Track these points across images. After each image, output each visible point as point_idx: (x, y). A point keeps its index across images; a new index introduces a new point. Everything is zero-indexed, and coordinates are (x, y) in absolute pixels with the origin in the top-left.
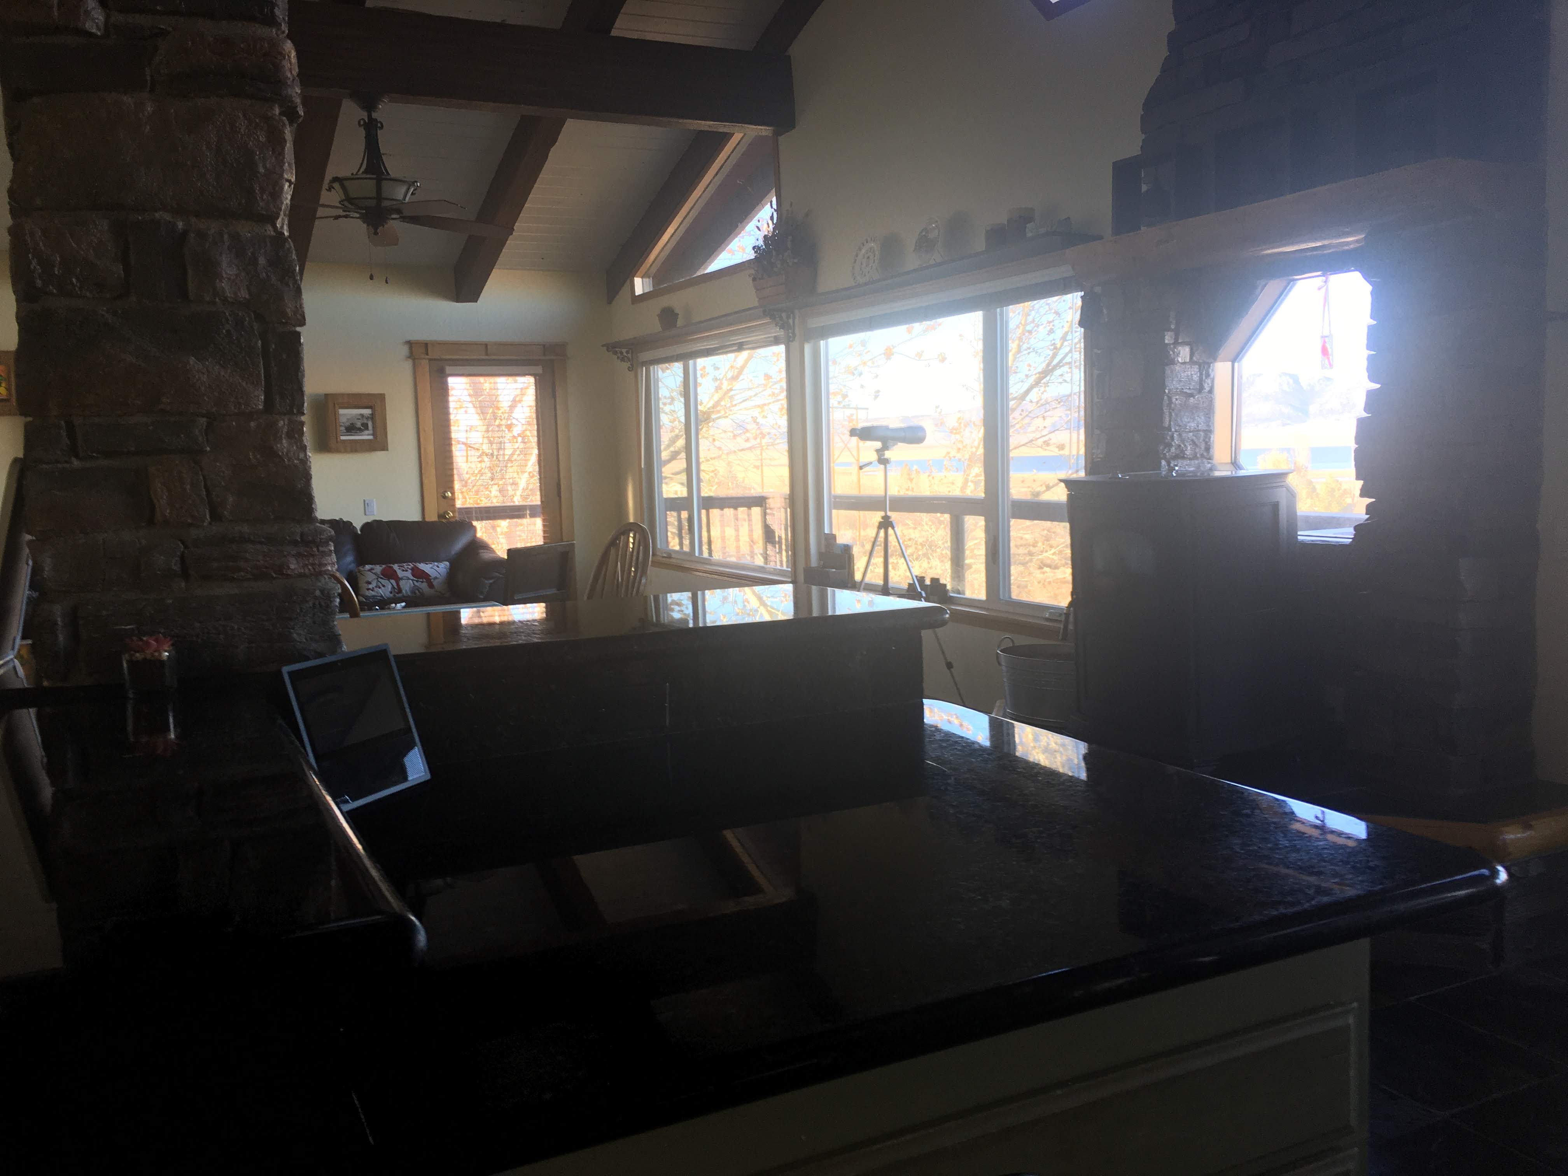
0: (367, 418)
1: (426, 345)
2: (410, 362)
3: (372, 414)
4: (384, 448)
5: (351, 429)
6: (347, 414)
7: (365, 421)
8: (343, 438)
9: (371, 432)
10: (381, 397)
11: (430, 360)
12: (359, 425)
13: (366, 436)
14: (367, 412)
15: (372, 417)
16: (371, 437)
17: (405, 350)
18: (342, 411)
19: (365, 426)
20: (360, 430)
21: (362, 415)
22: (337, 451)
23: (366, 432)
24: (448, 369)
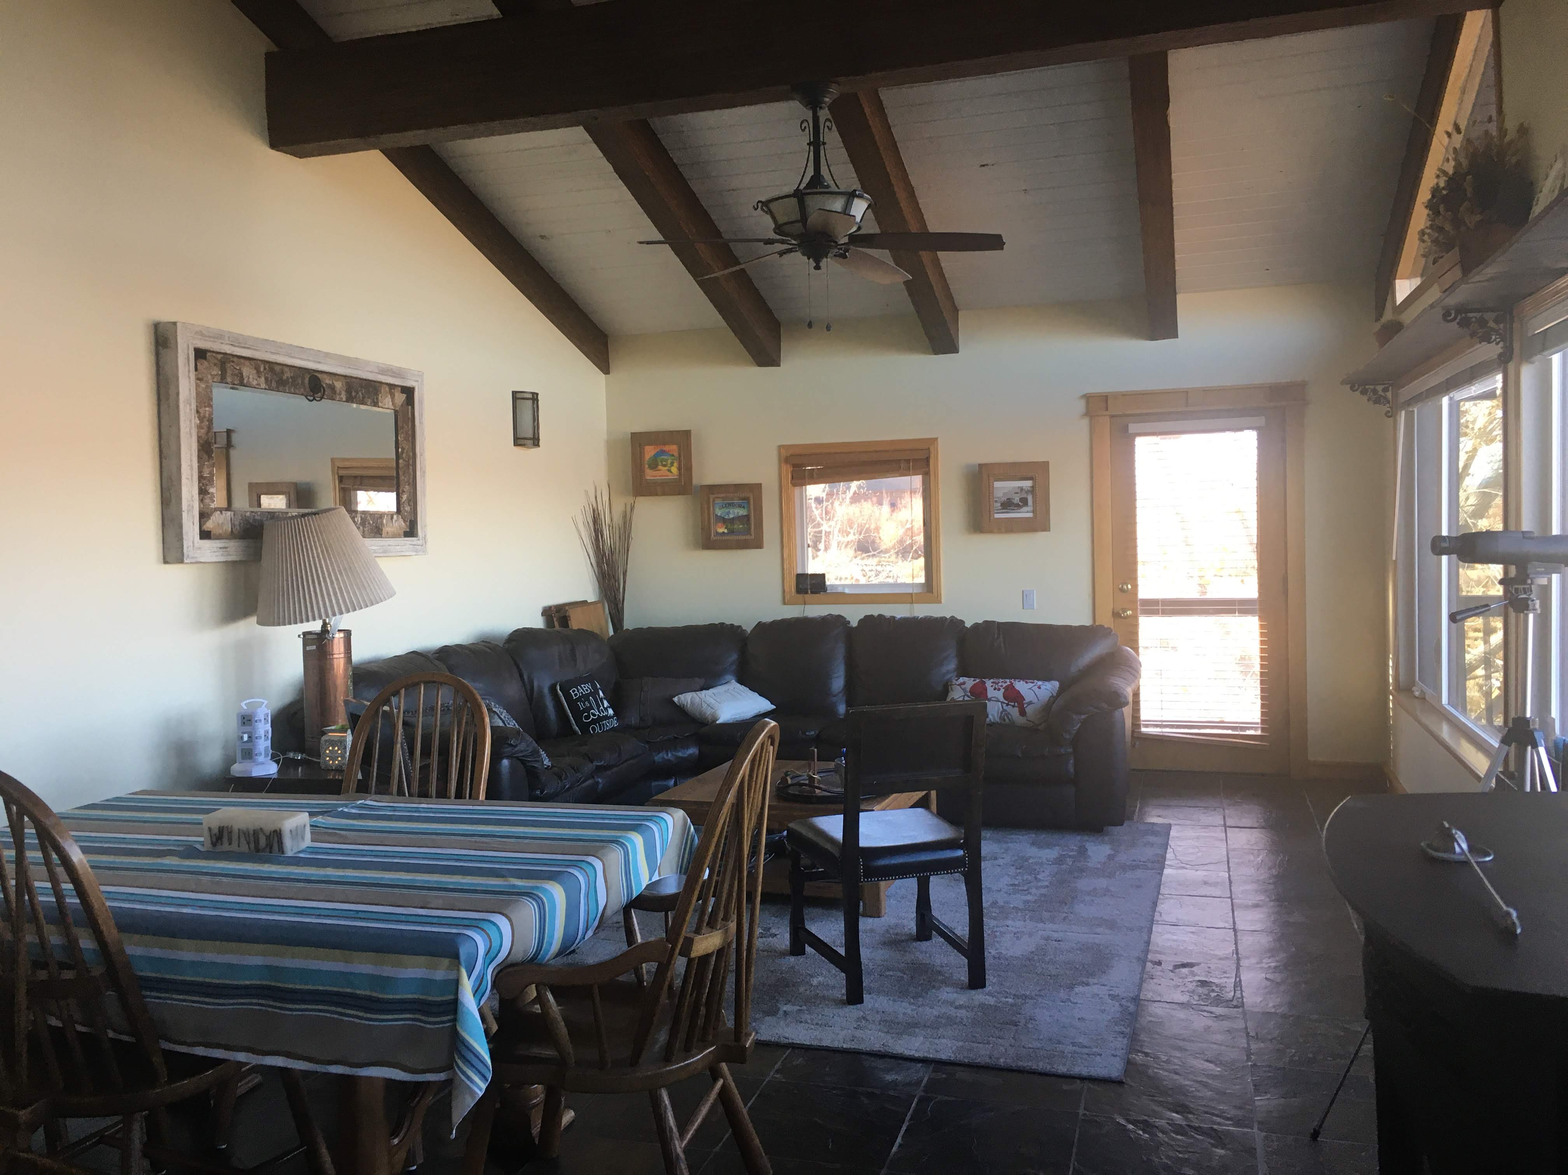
0: (1027, 492)
1: (1105, 398)
2: (1086, 422)
3: (1033, 487)
4: (1046, 528)
5: (1008, 505)
6: (1003, 488)
7: (1024, 496)
8: (997, 516)
9: (1030, 508)
10: (1044, 466)
11: (1112, 416)
12: (1016, 500)
13: (1025, 513)
14: (1028, 484)
15: (1032, 490)
16: (1030, 515)
17: (1081, 406)
18: (997, 484)
19: (1024, 502)
20: (1018, 506)
21: (1022, 489)
22: (991, 532)
23: (1025, 509)
24: (1133, 428)
